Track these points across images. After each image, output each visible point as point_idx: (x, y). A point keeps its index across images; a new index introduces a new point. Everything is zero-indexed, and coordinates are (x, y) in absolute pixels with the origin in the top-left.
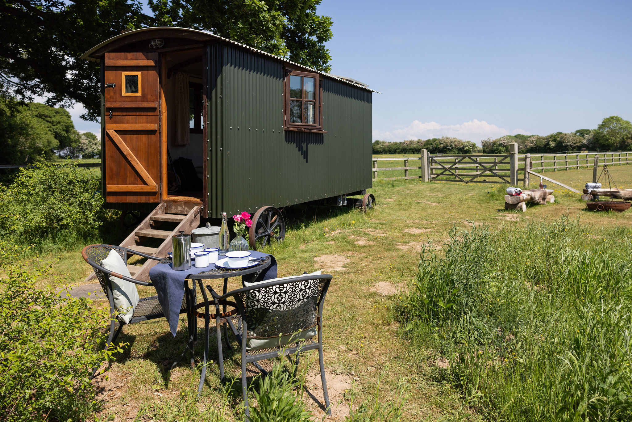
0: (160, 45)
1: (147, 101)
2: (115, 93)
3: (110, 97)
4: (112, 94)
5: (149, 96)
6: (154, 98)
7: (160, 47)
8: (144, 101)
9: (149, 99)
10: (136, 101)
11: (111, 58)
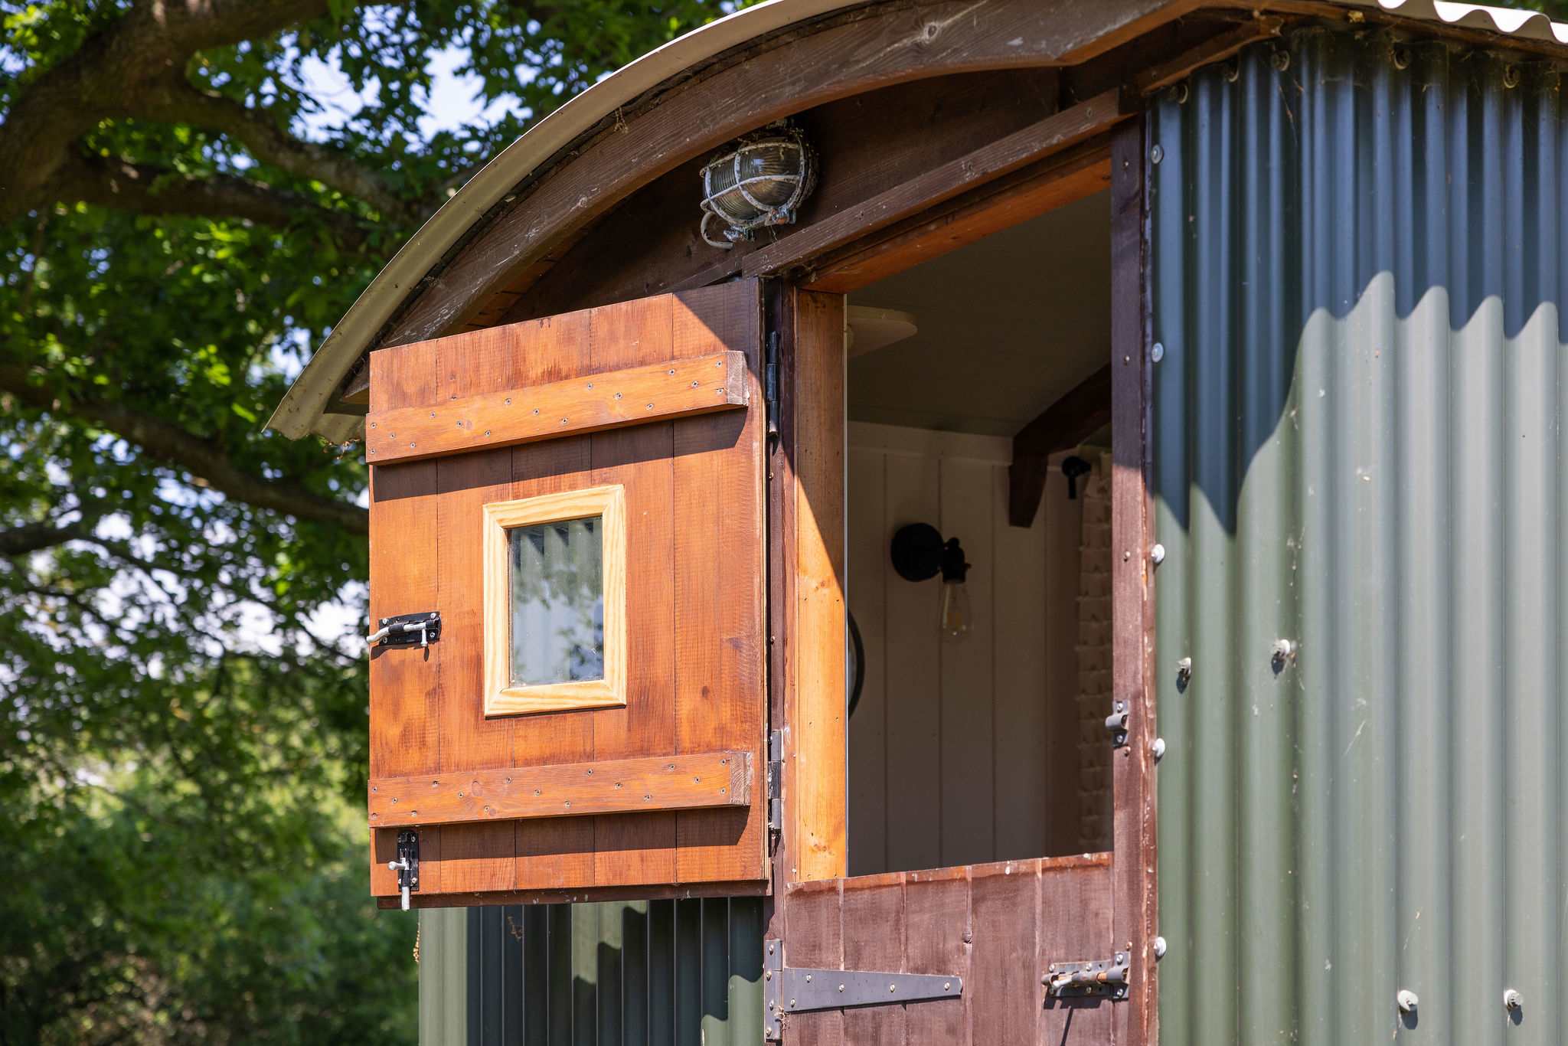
0: (774, 200)
1: (674, 747)
2: (436, 693)
3: (405, 736)
4: (415, 705)
5: (687, 704)
6: (726, 712)
7: (770, 217)
8: (644, 751)
9: (685, 733)
10: (590, 756)
11: (411, 388)
